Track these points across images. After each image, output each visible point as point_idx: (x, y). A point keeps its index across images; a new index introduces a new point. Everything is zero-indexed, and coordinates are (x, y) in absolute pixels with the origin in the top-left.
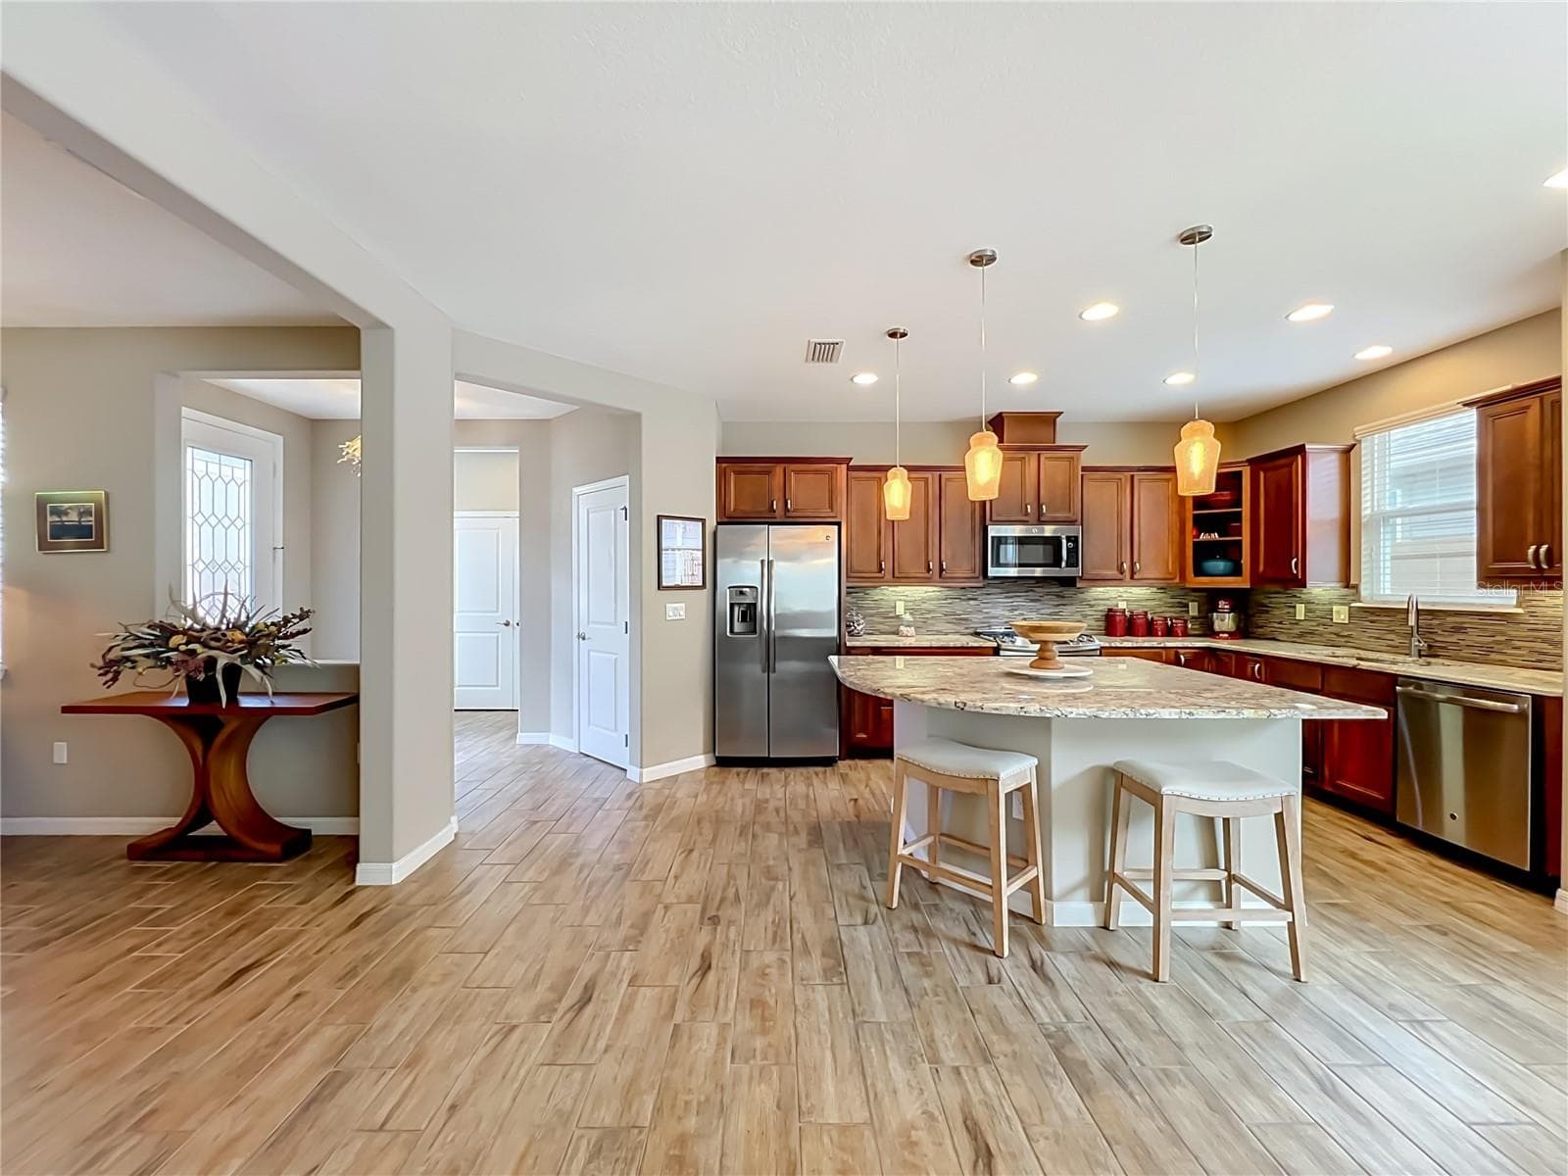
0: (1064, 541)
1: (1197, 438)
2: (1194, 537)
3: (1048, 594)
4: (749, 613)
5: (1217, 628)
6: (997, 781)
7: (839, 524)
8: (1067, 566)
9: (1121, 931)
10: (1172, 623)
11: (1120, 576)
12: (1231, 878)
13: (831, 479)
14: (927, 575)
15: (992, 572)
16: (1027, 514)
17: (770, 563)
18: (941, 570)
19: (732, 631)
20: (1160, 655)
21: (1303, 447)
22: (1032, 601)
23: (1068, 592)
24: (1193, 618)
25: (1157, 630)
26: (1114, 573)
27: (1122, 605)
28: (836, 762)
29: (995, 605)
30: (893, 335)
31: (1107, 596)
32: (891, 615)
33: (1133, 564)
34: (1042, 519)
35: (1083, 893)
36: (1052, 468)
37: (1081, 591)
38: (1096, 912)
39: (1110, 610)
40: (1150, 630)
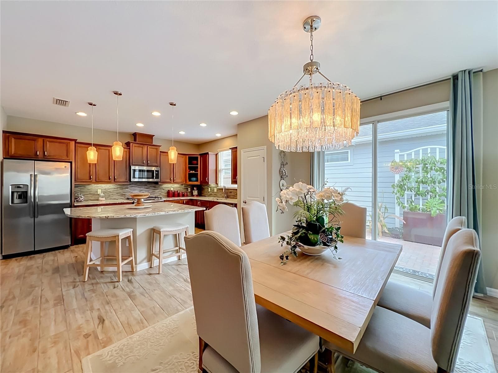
0: (155, 172)
1: (173, 151)
2: (189, 172)
3: (151, 186)
4: (24, 196)
5: (194, 194)
6: (119, 236)
7: (71, 163)
8: (155, 178)
9: (155, 267)
10: (184, 193)
11: (170, 182)
12: (180, 248)
13: (67, 146)
14: (109, 181)
15: (132, 180)
16: (144, 163)
17: (35, 176)
18: (115, 179)
19: (12, 203)
20: (179, 201)
21: (208, 153)
22: (146, 188)
23: (157, 186)
24: (189, 192)
25: (180, 195)
26: (169, 180)
27: (172, 189)
28: (69, 246)
29: (134, 190)
30: (91, 104)
31: (168, 186)
32: (95, 194)
33: (174, 178)
34: (148, 165)
35: (146, 260)
36: (151, 150)
37: (161, 185)
38: (149, 265)
39: (168, 190)
40: (179, 195)
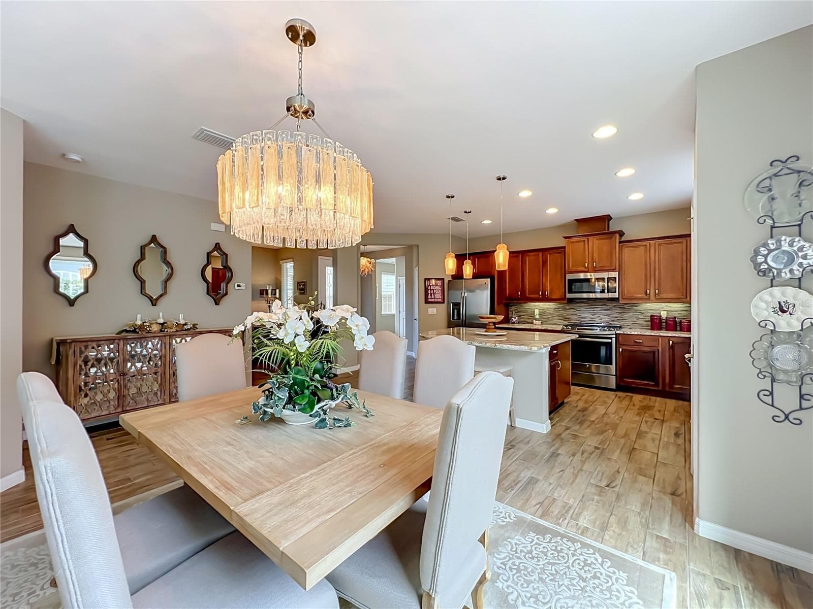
0: (606, 280)
3: (615, 306)
8: (608, 292)
15: (568, 296)
16: (586, 267)
18: (545, 295)
19: (453, 319)
25: (684, 328)
32: (532, 315)
33: (655, 291)
34: (595, 269)
36: (600, 243)
39: (654, 316)
